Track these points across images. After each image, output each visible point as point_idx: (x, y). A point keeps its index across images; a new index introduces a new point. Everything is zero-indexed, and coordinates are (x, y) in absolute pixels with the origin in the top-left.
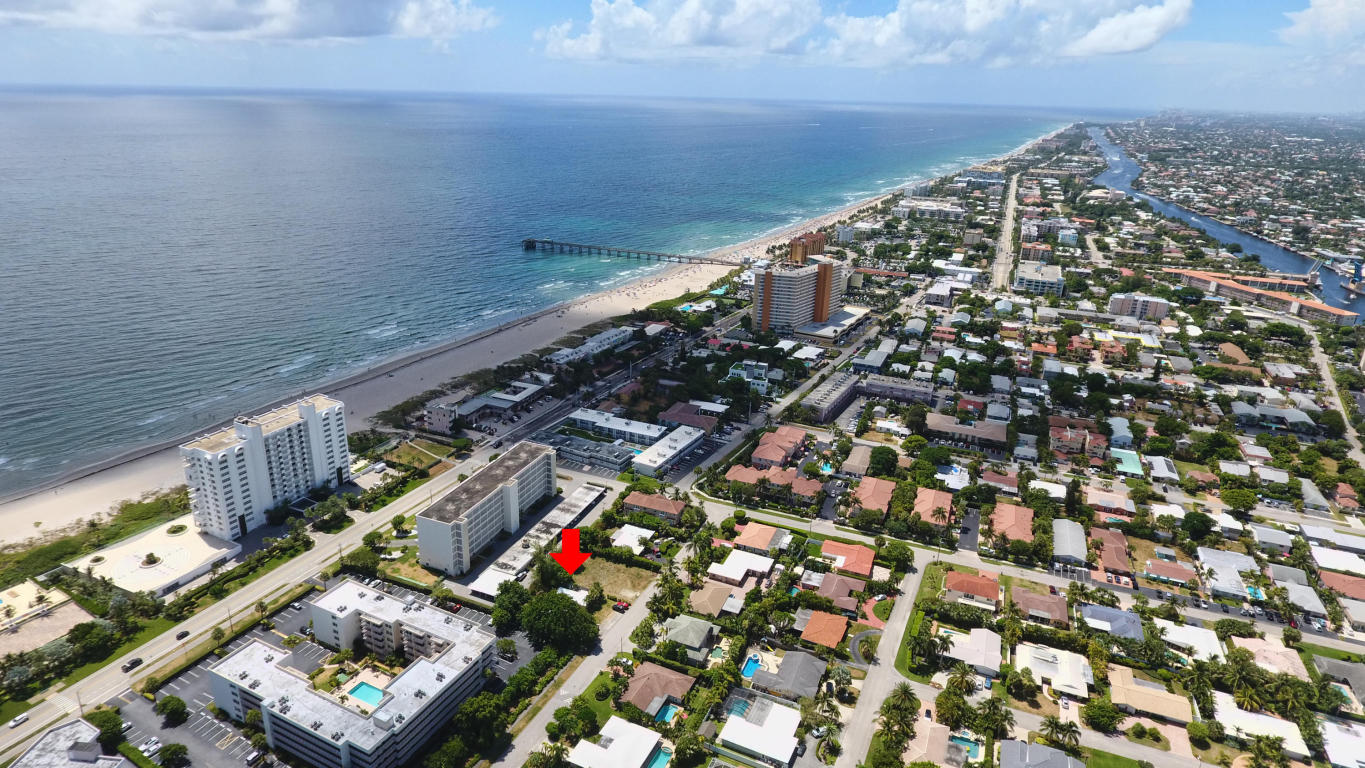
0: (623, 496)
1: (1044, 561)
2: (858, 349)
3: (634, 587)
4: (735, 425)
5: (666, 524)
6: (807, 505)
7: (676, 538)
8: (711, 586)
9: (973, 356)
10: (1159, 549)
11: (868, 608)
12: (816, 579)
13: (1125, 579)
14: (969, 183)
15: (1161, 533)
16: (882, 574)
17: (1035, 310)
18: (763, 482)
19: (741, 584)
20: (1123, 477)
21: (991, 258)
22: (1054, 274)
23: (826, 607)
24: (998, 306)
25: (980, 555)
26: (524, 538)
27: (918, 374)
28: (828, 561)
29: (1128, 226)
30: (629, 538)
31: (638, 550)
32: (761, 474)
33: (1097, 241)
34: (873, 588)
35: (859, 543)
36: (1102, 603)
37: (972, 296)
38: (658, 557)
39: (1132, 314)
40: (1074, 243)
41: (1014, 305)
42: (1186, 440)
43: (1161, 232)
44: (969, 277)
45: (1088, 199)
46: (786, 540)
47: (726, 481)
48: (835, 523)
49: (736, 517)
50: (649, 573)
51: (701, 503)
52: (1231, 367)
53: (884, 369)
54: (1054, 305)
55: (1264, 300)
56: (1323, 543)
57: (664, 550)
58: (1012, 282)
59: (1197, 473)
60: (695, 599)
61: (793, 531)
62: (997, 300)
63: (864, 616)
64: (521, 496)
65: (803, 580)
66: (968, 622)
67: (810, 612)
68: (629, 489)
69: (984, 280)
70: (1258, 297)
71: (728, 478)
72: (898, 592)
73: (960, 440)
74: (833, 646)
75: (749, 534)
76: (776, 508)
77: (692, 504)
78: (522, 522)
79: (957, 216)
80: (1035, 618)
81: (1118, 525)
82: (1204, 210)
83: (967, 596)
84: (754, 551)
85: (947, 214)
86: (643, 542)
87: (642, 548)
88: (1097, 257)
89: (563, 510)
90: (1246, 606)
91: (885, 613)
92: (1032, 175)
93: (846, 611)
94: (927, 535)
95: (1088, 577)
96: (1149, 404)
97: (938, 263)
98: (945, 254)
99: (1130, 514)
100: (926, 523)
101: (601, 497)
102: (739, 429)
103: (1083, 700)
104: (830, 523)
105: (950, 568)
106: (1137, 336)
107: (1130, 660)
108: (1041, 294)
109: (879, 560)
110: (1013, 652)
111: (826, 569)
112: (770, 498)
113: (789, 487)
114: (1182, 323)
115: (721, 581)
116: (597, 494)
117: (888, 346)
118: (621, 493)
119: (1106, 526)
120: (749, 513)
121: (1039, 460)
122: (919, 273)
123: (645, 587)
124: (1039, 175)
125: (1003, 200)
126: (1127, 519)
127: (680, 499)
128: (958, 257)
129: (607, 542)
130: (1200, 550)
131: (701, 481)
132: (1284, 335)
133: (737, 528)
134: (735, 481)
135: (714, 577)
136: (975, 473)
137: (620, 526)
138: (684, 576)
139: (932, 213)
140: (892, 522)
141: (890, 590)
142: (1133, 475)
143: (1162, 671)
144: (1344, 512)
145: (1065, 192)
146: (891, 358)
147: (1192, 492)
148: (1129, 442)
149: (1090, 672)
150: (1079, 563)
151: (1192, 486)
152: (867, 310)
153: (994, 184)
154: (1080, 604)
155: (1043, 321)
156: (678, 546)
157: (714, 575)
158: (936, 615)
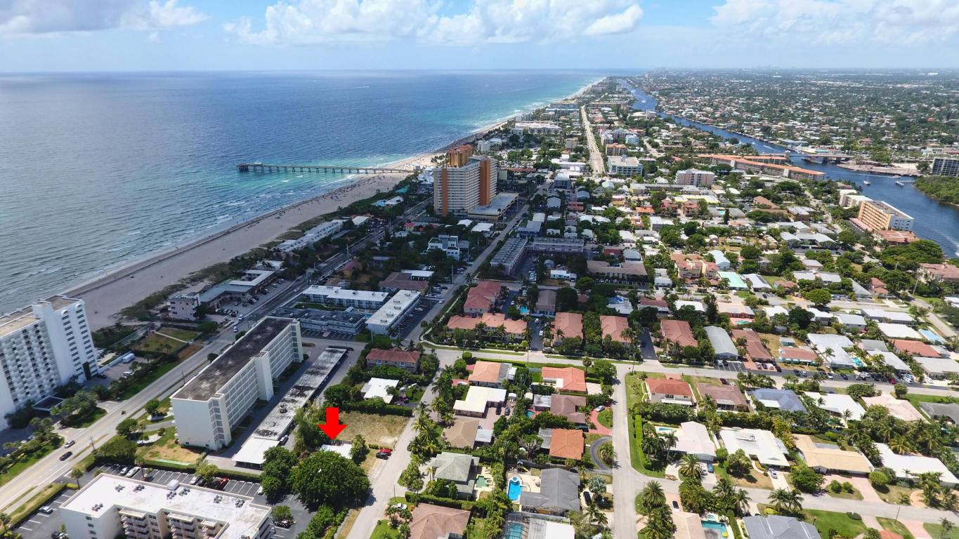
0: (364, 354)
1: (709, 360)
2: (518, 222)
3: (391, 433)
4: (442, 285)
5: (407, 373)
6: (520, 341)
7: (418, 384)
8: (461, 422)
9: (600, 219)
10: (781, 339)
11: (594, 419)
12: (545, 401)
13: (769, 365)
14: (556, 111)
15: (779, 328)
16: (595, 389)
17: (629, 186)
18: (481, 326)
19: (484, 415)
20: (734, 291)
21: (587, 156)
22: (634, 162)
23: (562, 424)
24: (605, 185)
25: (661, 362)
26: (280, 404)
27: (567, 234)
28: (549, 385)
29: (664, 133)
30: (377, 389)
31: (388, 399)
32: (477, 321)
33: (650, 142)
34: (593, 402)
35: (569, 366)
36: (762, 386)
37: (585, 180)
38: (407, 402)
39: (692, 183)
40: (637, 143)
41: (615, 184)
42: (765, 260)
43: (686, 135)
44: (578, 169)
45: (634, 118)
46: (512, 371)
47: (448, 330)
48: (544, 352)
49: (464, 358)
50: (402, 418)
51: (433, 351)
52: (768, 211)
53: (542, 233)
54: (639, 182)
55: (766, 169)
56: (881, 320)
57: (410, 395)
58: (607, 170)
59: (780, 282)
60: (451, 435)
61: (515, 364)
62: (603, 181)
63: (593, 427)
64: (272, 366)
65: (535, 404)
66: (677, 418)
67: (550, 430)
68: (368, 348)
69: (588, 169)
70: (762, 168)
71: (450, 328)
72: (611, 402)
73: (613, 278)
74: (579, 458)
75: (479, 371)
76: (493, 347)
77: (425, 352)
78: (275, 389)
79: (556, 131)
80: (723, 406)
81: (749, 326)
82: (705, 121)
83: (668, 397)
84: (486, 385)
85: (549, 130)
86: (390, 391)
87: (391, 397)
88: (654, 152)
89: (312, 373)
90: (856, 372)
91: (608, 421)
92: (593, 105)
93: (577, 424)
94: (619, 352)
95: (743, 368)
96: (728, 240)
97: (554, 161)
98: (558, 155)
99: (751, 317)
100: (617, 343)
101: (344, 357)
102: (446, 288)
103: (786, 469)
104: (540, 353)
105: (644, 377)
106: (702, 197)
107: (803, 429)
108: (629, 176)
109: (590, 377)
110: (718, 437)
111: (551, 391)
112: (487, 339)
113: (502, 328)
114: (725, 187)
115: (466, 415)
116: (341, 355)
117: (539, 217)
118: (363, 352)
119: (740, 327)
120: (475, 354)
121: (674, 286)
122: (543, 168)
123: (401, 432)
124: (598, 105)
125: (581, 121)
126: (750, 321)
127: (415, 349)
128: (565, 156)
129: (360, 396)
130: (810, 336)
131: (427, 333)
132: (788, 189)
133: (468, 367)
134: (457, 329)
135: (460, 413)
136: (635, 301)
137: (367, 380)
138: (435, 416)
139: (539, 131)
140: (588, 347)
141: (606, 401)
142: (740, 289)
143: (829, 433)
144: (880, 298)
145: (618, 115)
146: (546, 225)
147: (782, 296)
148: (728, 266)
149: (782, 444)
150: (733, 358)
151: (783, 291)
152: (516, 195)
153: (572, 112)
154: (749, 390)
155: (637, 193)
156: (421, 391)
157: (459, 411)
158: (649, 416)
